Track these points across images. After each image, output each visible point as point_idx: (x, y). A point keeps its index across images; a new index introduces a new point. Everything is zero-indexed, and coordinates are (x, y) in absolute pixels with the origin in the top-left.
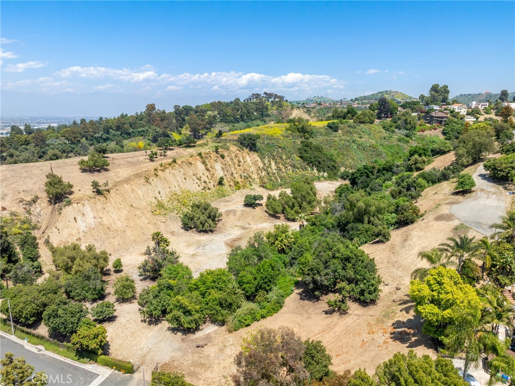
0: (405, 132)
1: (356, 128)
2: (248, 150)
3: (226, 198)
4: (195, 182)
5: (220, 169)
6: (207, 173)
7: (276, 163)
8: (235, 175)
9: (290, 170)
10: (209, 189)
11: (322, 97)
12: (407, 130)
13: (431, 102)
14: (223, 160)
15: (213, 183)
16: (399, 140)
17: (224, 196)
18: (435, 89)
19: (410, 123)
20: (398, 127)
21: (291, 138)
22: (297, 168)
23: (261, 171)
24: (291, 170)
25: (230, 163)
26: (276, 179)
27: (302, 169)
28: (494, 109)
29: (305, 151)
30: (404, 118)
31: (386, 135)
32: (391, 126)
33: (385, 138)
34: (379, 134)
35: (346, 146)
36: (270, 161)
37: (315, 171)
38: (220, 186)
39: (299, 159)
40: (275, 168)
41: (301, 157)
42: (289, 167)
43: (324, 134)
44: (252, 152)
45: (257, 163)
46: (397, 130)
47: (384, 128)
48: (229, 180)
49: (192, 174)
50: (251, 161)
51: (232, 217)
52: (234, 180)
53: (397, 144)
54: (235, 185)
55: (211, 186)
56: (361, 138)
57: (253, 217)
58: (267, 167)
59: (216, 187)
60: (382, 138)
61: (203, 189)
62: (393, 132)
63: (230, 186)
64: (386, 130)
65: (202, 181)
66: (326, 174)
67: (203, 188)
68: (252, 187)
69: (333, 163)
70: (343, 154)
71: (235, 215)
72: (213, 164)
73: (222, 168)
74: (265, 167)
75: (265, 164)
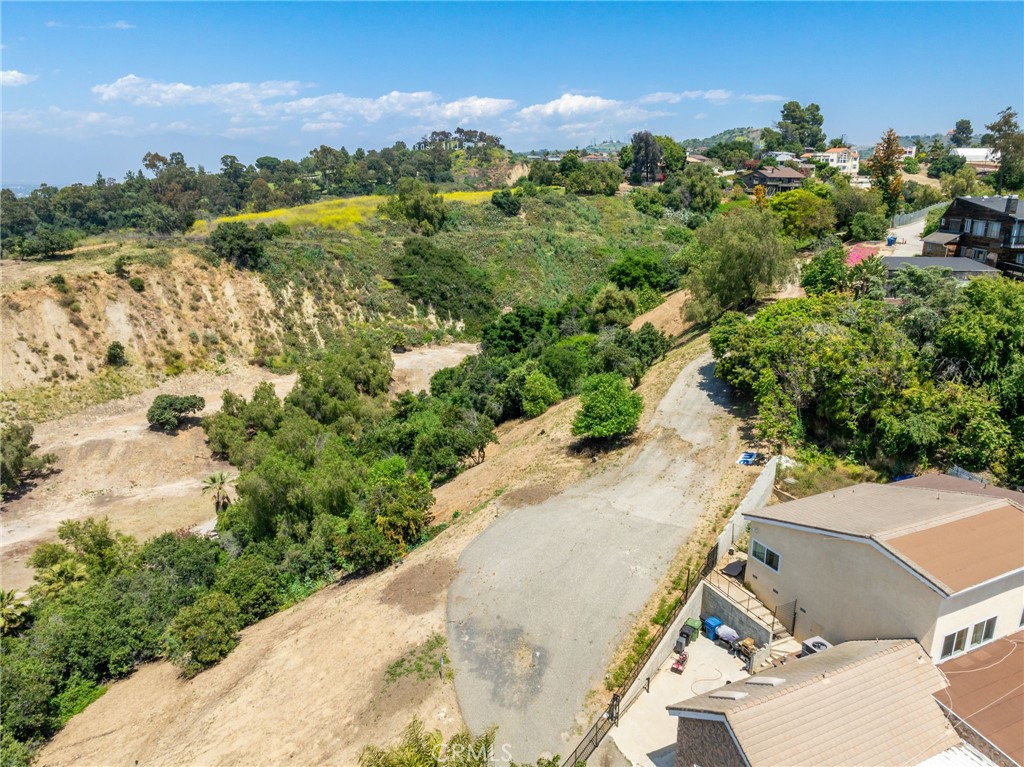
0: (686, 215)
1: (563, 205)
2: (231, 266)
3: (120, 402)
4: (21, 360)
5: (124, 319)
6: (76, 334)
7: (318, 298)
8: (176, 336)
9: (358, 315)
10: (71, 377)
11: (618, 142)
12: (694, 210)
13: (779, 145)
14: (137, 296)
15: (86, 358)
16: (669, 236)
17: (117, 395)
18: (791, 112)
19: (702, 194)
20: (674, 205)
21: (384, 233)
22: (382, 311)
23: (266, 320)
24: (362, 317)
25: (164, 303)
26: (313, 341)
27: (396, 313)
28: (927, 162)
29: (409, 265)
30: (688, 181)
31: (636, 223)
32: (653, 202)
33: (633, 232)
34: (620, 221)
35: (527, 252)
36: (298, 295)
37: (432, 318)
38: (112, 368)
39: (390, 286)
40: (312, 311)
41: (396, 282)
42: (358, 309)
43: (481, 220)
44: (246, 272)
45: (257, 299)
46: (668, 212)
47: (636, 205)
48: (151, 348)
49: (16, 336)
50: (236, 294)
51: (94, 462)
52: (168, 348)
53: (660, 246)
54: (167, 362)
55: (80, 368)
56: (571, 230)
57: (156, 461)
58: (290, 310)
59: (97, 370)
60: (627, 230)
61: (48, 379)
62: (658, 215)
63: (150, 366)
64: (641, 209)
65: (51, 356)
66: (460, 325)
67: (50, 375)
68: (222, 367)
69: (483, 298)
70: (513, 273)
71: (105, 456)
72: (101, 308)
73: (131, 317)
74: (282, 312)
75: (281, 303)
